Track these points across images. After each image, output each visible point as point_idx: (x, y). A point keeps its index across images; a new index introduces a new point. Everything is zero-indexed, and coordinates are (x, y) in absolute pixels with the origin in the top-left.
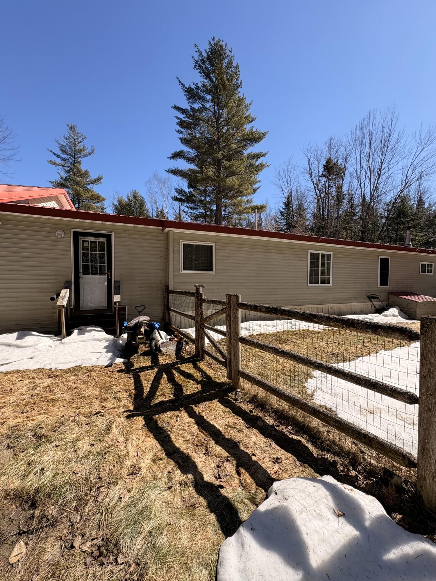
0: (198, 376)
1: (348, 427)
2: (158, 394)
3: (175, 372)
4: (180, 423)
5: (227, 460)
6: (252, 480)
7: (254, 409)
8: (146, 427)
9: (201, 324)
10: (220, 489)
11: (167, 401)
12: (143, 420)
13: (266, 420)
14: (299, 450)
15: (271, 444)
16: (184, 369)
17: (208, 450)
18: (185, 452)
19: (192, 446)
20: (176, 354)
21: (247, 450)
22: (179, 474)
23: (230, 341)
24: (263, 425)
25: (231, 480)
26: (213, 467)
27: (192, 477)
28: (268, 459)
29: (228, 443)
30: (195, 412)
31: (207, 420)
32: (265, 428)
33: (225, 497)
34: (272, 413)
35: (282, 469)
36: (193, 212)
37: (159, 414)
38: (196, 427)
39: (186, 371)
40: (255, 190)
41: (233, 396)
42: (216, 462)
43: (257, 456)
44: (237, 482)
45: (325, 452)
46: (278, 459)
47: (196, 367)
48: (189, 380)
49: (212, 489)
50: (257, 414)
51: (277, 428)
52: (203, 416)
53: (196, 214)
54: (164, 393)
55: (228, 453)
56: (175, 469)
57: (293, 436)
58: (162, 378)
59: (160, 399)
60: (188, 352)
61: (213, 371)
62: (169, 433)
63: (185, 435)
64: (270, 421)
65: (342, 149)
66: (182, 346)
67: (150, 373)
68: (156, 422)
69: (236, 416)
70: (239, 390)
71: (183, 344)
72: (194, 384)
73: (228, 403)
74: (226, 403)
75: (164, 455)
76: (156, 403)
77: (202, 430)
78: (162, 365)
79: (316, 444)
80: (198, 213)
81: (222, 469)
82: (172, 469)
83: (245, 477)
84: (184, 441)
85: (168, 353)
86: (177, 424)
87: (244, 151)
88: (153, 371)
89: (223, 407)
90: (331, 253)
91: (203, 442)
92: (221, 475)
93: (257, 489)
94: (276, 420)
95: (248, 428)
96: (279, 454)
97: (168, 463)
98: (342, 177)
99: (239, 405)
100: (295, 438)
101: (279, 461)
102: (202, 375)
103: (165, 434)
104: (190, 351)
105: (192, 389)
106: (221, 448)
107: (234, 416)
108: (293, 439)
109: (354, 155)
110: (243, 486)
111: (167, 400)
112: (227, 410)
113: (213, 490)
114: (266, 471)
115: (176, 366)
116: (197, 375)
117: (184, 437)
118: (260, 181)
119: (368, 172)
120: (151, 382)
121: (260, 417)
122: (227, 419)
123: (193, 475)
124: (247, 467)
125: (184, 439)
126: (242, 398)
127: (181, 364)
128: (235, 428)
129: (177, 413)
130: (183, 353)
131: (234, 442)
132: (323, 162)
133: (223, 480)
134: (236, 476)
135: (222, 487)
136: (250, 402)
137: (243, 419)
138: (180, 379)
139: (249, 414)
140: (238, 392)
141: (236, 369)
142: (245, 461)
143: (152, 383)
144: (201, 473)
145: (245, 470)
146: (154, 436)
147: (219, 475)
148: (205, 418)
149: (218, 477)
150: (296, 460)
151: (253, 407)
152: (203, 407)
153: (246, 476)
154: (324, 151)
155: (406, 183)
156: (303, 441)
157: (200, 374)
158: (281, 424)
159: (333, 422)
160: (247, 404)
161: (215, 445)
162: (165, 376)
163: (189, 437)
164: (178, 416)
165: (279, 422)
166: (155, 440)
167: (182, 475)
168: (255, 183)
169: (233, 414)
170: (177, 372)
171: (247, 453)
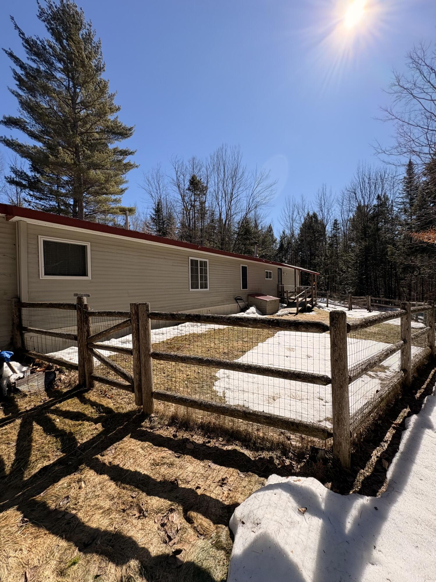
0: (92, 412)
1: (278, 420)
2: (33, 458)
3: (53, 417)
4: (86, 488)
5: (172, 511)
6: (208, 520)
7: (177, 431)
8: (27, 522)
9: (88, 344)
10: (178, 556)
11: (54, 464)
12: (19, 513)
13: (194, 440)
14: (238, 460)
15: (209, 466)
16: (68, 408)
17: (143, 510)
18: (111, 529)
19: (117, 516)
20: (46, 390)
21: (189, 485)
22: (113, 571)
23: (138, 360)
24: (194, 447)
25: (186, 535)
26: (157, 529)
27: (137, 562)
28: (214, 485)
29: (164, 487)
30: (104, 464)
31: (125, 468)
32: (197, 450)
33: (188, 562)
34: (198, 430)
35: (231, 489)
36: (40, 203)
37: (45, 488)
38: (112, 484)
39: (71, 410)
40: (122, 191)
41: (148, 425)
42: (158, 521)
43: (202, 488)
44: (193, 533)
45: (260, 452)
46: (223, 480)
47: (84, 401)
48: (80, 422)
49: (167, 562)
50: (183, 437)
51: (209, 444)
52: (118, 465)
53: (45, 206)
54: (46, 454)
55: (169, 500)
56: (103, 565)
57: (226, 447)
58: (34, 432)
59: (40, 466)
60: (64, 383)
61: (110, 400)
62: (74, 512)
63: (102, 504)
64: (198, 439)
65: (204, 169)
66: (55, 377)
67: (9, 430)
68: (44, 505)
69: (160, 448)
70: (153, 415)
71: (55, 374)
72: (91, 425)
73: (145, 435)
74: (142, 436)
75: (77, 553)
76: (33, 474)
77: (123, 485)
78: (27, 411)
79: (250, 446)
80: (48, 206)
81: (169, 525)
82: (100, 568)
83: (199, 521)
84: (102, 513)
85: (33, 391)
86: (82, 493)
87: (109, 145)
88: (12, 425)
89: (140, 442)
90: (207, 260)
91: (132, 502)
92: (171, 534)
93: (217, 528)
94: (204, 436)
95: (179, 457)
96: (222, 473)
97: (88, 561)
98: (205, 194)
99: (158, 432)
100: (230, 449)
101: (225, 482)
102: (99, 410)
103: (67, 517)
104: (70, 381)
105: (89, 434)
106: (157, 498)
107: (157, 449)
108: (228, 451)
109: (213, 177)
110: (201, 535)
111: (52, 462)
112: (146, 444)
113: (170, 564)
114: (218, 500)
115: (52, 408)
116: (89, 411)
117: (101, 508)
118: (127, 182)
119: (224, 195)
120: (14, 444)
121: (187, 439)
122: (151, 456)
123: (137, 559)
124: (196, 506)
125: (101, 511)
126: (159, 423)
127: (60, 402)
128: (164, 464)
129: (76, 476)
130: (58, 386)
131: (171, 482)
132: (188, 177)
133: (176, 540)
134: (187, 525)
135: (179, 552)
136: (170, 425)
137: (170, 449)
138: (65, 424)
139: (174, 440)
140: (153, 417)
141: (148, 391)
142: (193, 500)
143: (17, 445)
144: (144, 548)
145: (196, 511)
146: (48, 529)
147: (169, 537)
148: (121, 466)
149: (167, 540)
150: (239, 472)
151: (175, 429)
152: (113, 452)
153: (201, 520)
154: (188, 167)
155: (249, 209)
156: (238, 448)
157: (94, 409)
158: (211, 439)
159: (265, 419)
160: (167, 428)
161: (149, 497)
162: (37, 427)
163: (107, 504)
164: (80, 481)
165: (209, 437)
166: (51, 536)
167: (119, 569)
168: (121, 182)
169: (155, 447)
170: (57, 415)
171: (190, 489)
